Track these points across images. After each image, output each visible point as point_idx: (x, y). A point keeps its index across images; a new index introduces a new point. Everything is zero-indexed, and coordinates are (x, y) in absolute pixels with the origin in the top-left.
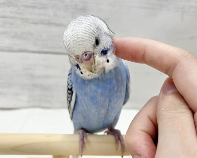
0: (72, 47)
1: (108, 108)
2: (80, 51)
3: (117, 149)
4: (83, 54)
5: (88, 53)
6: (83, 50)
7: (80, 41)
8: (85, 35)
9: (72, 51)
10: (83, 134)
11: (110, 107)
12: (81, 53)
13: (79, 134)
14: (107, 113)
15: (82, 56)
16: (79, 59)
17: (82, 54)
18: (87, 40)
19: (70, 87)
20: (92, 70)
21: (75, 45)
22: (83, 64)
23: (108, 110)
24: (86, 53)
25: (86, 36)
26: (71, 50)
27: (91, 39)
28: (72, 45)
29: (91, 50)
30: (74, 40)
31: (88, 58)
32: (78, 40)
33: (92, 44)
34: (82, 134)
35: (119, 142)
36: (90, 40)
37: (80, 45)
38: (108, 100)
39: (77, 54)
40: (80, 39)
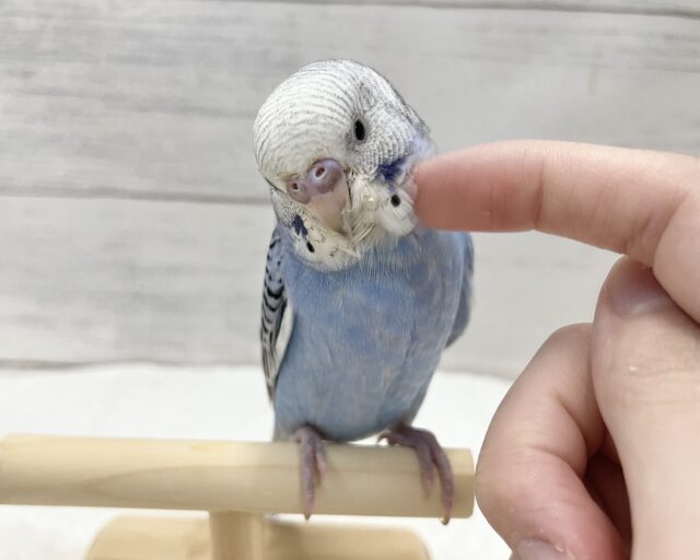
0: (274, 146)
1: (405, 363)
2: (299, 157)
3: (427, 494)
4: (309, 170)
5: (328, 165)
6: (311, 154)
7: (299, 123)
8: (318, 101)
9: (275, 162)
10: (311, 442)
11: (410, 361)
12: (303, 165)
13: (299, 441)
14: (399, 378)
15: (306, 177)
16: (296, 188)
17: (306, 168)
18: (325, 116)
19: (275, 287)
20: (343, 224)
21: (284, 139)
22: (310, 204)
23: (403, 367)
24: (319, 166)
25: (321, 106)
26: (272, 159)
27: (336, 115)
28: (275, 140)
29: (339, 154)
30: (280, 122)
31: (327, 181)
32: (293, 121)
33: (339, 132)
34: (309, 442)
35: (435, 470)
36: (332, 118)
37: (298, 135)
38: (407, 337)
39: (290, 169)
40: (302, 117)
